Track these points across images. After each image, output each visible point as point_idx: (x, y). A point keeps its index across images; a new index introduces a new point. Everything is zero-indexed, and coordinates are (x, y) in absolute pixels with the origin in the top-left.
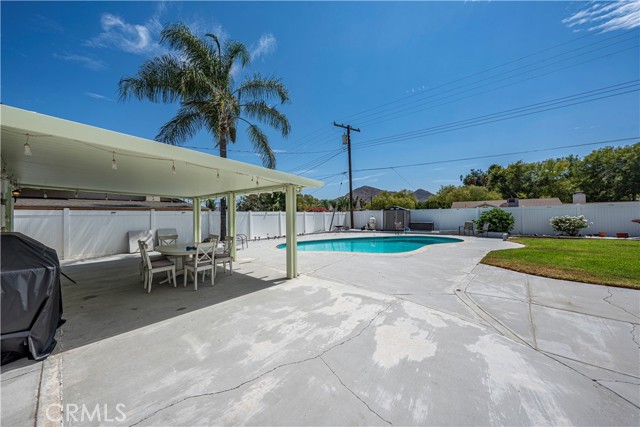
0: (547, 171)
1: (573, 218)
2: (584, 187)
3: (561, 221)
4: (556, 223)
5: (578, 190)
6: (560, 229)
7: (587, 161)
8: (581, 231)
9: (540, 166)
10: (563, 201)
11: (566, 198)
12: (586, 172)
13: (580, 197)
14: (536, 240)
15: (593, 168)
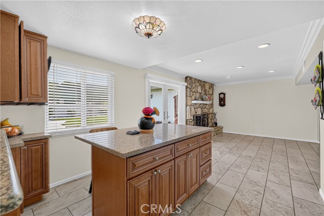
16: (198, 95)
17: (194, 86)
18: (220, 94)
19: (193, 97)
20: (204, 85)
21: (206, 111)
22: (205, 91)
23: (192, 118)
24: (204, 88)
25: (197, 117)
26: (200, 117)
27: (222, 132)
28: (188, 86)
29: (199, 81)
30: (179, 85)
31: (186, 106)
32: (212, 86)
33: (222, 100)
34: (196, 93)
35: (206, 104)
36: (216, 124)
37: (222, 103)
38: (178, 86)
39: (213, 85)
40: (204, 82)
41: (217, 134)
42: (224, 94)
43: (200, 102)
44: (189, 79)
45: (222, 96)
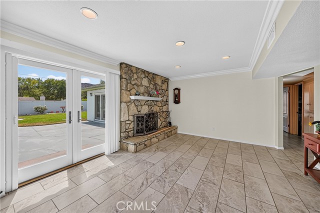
0: (27, 82)
1: (42, 107)
2: (44, 93)
3: (38, 108)
4: (36, 109)
5: (42, 95)
6: (37, 111)
7: (45, 82)
8: (45, 111)
9: (24, 80)
10: (36, 99)
11: (37, 98)
12: (45, 87)
13: (43, 98)
14: (27, 117)
15: (48, 86)
16: (142, 90)
17: (135, 76)
18: (174, 90)
19: (133, 91)
20: (153, 78)
21: (156, 109)
22: (155, 84)
23: (131, 118)
24: (154, 81)
25: (138, 117)
26: (143, 117)
27: (176, 133)
28: (124, 76)
29: (144, 72)
30: (105, 72)
31: (121, 102)
32: (166, 80)
33: (176, 96)
34: (138, 86)
35: (157, 101)
36: (170, 123)
37: (177, 99)
38: (104, 75)
39: (168, 79)
40: (154, 74)
41: (168, 137)
42: (179, 90)
43: (146, 98)
44: (124, 66)
45: (177, 92)
